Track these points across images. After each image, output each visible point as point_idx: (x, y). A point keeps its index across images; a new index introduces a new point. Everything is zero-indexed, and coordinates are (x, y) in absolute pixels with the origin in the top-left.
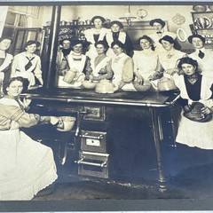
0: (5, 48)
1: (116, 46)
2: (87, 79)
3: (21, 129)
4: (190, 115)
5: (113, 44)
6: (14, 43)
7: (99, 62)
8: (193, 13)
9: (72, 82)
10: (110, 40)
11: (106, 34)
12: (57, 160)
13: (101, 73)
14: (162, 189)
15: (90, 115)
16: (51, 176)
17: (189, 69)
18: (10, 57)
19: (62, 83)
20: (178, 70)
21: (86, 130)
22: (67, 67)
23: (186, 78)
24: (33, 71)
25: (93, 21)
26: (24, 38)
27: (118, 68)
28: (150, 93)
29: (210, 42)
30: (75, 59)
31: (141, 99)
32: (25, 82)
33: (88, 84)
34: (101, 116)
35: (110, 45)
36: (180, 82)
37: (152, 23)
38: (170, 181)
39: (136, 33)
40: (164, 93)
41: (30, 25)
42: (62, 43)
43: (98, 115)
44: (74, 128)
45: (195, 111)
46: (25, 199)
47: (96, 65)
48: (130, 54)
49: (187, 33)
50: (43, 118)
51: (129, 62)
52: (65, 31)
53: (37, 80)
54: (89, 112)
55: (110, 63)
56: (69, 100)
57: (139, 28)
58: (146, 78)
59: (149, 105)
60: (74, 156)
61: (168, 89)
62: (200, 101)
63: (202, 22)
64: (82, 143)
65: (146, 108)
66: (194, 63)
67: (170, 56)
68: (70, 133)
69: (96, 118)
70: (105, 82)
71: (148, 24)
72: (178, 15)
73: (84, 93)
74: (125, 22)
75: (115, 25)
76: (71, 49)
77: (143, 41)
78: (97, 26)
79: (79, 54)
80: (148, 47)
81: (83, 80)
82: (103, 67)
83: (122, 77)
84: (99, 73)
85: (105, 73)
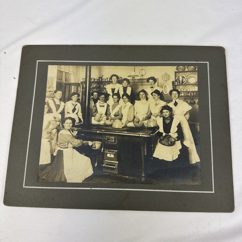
0: (59, 98)
1: (125, 97)
2: (107, 119)
3: (74, 148)
4: (163, 142)
5: (123, 96)
6: (64, 94)
7: (114, 108)
8: (176, 72)
9: (99, 121)
10: (121, 93)
11: (119, 88)
12: (93, 164)
13: (116, 115)
14: (143, 179)
15: (109, 141)
16: (90, 172)
17: (166, 113)
18: (62, 103)
19: (94, 121)
20: (160, 114)
21: (107, 149)
22: (96, 111)
23: (164, 119)
24: (77, 114)
25: (111, 78)
26: (70, 90)
27: (125, 112)
28: (142, 128)
29: (183, 95)
30: (101, 106)
31: (137, 132)
32: (73, 120)
33: (108, 122)
34: (115, 141)
35: (121, 96)
36: (160, 122)
37: (148, 80)
38: (147, 176)
39: (137, 88)
40: (150, 129)
41: (72, 81)
42: (92, 95)
43: (113, 141)
44: (101, 147)
45: (166, 140)
46: (78, 182)
47: (113, 110)
48: (133, 103)
49: (169, 87)
50: (85, 142)
51: (132, 108)
52: (94, 85)
53: (80, 119)
54: (108, 139)
55: (121, 108)
56: (98, 132)
57: (140, 84)
58: (141, 119)
59: (141, 135)
60: (101, 162)
61: (152, 126)
62: (170, 134)
63: (181, 79)
64: (105, 156)
65: (139, 137)
66: (170, 109)
67: (156, 104)
68: (99, 150)
69: (112, 142)
70: (118, 121)
71: (146, 81)
72: (166, 74)
73: (106, 127)
74: (131, 80)
75: (125, 82)
76: (98, 99)
77: (141, 93)
78: (114, 82)
79: (103, 102)
80: (144, 98)
81: (105, 120)
82: (117, 111)
83: (127, 118)
84: (114, 115)
85: (118, 115)
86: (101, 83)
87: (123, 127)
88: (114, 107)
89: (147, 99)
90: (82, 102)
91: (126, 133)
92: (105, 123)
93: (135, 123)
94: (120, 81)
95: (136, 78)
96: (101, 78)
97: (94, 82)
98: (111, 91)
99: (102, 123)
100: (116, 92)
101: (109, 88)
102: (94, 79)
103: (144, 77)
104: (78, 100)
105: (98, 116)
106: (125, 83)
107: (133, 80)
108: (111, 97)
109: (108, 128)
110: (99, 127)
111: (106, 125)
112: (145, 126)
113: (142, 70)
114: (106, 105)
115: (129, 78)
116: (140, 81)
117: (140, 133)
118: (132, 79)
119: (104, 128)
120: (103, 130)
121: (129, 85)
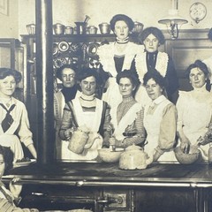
2: (106, 145)
5: (146, 78)
7: (123, 114)
9: (83, 152)
10: (142, 70)
11: (134, 54)
13: (128, 134)
15: (112, 205)
19: (68, 154)
22: (73, 123)
24: (16, 133)
25: (112, 26)
27: (152, 124)
28: (197, 166)
30: (85, 109)
31: (185, 177)
32: (7, 153)
33: (109, 155)
34: (128, 206)
39: (184, 55)
42: (60, 75)
43: (124, 205)
47: (120, 119)
48: (173, 98)
52: (63, 47)
54: (110, 201)
55: (141, 114)
56: (81, 183)
58: (194, 142)
59: (193, 185)
70: (134, 149)
71: (205, 36)
73: (103, 169)
74: (168, 31)
75: (151, 37)
76: (77, 87)
77: (195, 71)
78: (120, 38)
79: (91, 98)
80: (201, 83)
81: (100, 148)
82: (131, 122)
83: (159, 141)
84: (124, 134)
85: (134, 134)
86: (83, 39)
87: (149, 167)
88: (122, 110)
89: (208, 88)
90: (28, 96)
91: (156, 182)
92: (98, 158)
93: (180, 153)
94: (137, 36)
95: (182, 27)
96: (84, 24)
97: (62, 37)
98: (113, 63)
99: (90, 157)
100: (126, 66)
101: (106, 55)
102: (63, 28)
103: (202, 26)
104: (17, 93)
105: (78, 137)
106: (151, 42)
107: (173, 31)
108: (112, 81)
109: (108, 170)
110: (81, 168)
111: (102, 163)
112: (203, 160)
113: (196, 4)
114: (99, 104)
115: (162, 27)
116: (192, 36)
117: (191, 180)
118: (170, 28)
119: (97, 170)
120: (95, 178)
121: (162, 47)
